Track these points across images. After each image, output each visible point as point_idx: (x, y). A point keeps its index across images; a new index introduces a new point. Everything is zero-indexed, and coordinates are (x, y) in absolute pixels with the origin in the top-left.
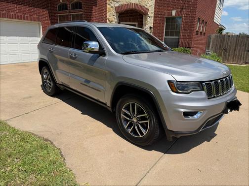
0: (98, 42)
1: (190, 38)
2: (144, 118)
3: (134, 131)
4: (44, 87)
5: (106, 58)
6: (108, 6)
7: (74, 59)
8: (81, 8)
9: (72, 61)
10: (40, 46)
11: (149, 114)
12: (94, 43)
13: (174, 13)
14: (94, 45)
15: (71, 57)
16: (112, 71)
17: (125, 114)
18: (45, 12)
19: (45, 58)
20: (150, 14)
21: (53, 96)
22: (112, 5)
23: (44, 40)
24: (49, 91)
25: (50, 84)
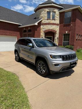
0: (32, 44)
1: (73, 42)
2: (44, 67)
3: (41, 71)
4: (16, 59)
5: (35, 48)
6: (41, 31)
7: (25, 49)
8: (31, 31)
9: (25, 50)
10: (15, 45)
11: (45, 65)
12: (31, 44)
13: (67, 32)
14: (31, 45)
15: (24, 48)
16: (36, 52)
17: (39, 66)
18: (19, 33)
19: (17, 49)
20: (57, 33)
21: (18, 62)
22: (43, 30)
23: (17, 43)
24: (17, 60)
25: (18, 58)
